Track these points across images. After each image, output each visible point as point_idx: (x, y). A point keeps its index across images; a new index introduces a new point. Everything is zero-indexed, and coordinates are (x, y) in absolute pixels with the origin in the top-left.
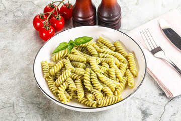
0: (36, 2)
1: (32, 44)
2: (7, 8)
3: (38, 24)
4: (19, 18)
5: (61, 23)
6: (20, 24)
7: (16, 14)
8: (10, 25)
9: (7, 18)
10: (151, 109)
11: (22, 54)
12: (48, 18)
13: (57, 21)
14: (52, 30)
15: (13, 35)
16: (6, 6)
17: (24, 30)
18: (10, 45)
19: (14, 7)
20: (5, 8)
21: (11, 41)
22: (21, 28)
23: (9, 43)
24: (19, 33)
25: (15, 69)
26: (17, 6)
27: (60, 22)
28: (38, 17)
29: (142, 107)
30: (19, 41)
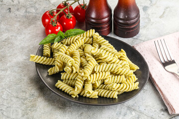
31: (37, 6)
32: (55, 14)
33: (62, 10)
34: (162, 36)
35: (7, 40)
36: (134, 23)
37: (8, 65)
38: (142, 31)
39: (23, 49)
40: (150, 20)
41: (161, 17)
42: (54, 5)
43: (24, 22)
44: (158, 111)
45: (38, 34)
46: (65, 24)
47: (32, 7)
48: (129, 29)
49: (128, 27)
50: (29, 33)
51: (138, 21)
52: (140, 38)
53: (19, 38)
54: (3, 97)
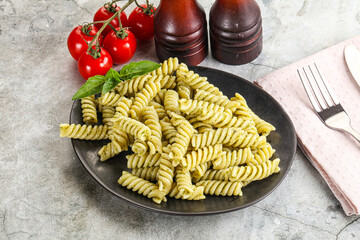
0: (81, 2)
1: (62, 88)
2: (18, 12)
3: (79, 46)
4: (41, 33)
5: (128, 45)
6: (42, 46)
7: (36, 24)
8: (20, 47)
9: (15, 33)
12: (99, 33)
13: (120, 41)
14: (106, 60)
15: (24, 69)
16: (17, 6)
17: (49, 59)
18: (16, 88)
19: (32, 10)
20: (14, 10)
21: (18, 80)
22: (44, 54)
23: (13, 84)
24: (37, 64)
25: (19, 139)
26: (40, 8)
27: (125, 43)
28: (78, 32)
29: (287, 233)
30: (36, 82)
31: (51, 14)
32: (93, 32)
34: (307, 54)
35: (6, 91)
36: (252, 36)
38: (267, 47)
39: (39, 110)
40: (279, 23)
41: (300, 14)
42: (85, 9)
43: (31, 52)
44: (322, 211)
45: (64, 74)
46: (115, 49)
47: (42, 17)
48: (244, 48)
49: (241, 45)
50: (46, 75)
51: (259, 31)
52: (266, 63)
53: (27, 87)
54: (18, 215)
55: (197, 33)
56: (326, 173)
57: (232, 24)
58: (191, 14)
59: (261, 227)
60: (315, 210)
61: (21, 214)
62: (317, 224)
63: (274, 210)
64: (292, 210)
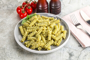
0: (19, 1)
1: (16, 20)
3: (19, 11)
4: (10, 8)
5: (31, 10)
6: (10, 11)
7: (8, 6)
8: (5, 11)
9: (4, 8)
10: (74, 53)
11: (10, 25)
12: (24, 8)
13: (29, 9)
15: (6, 16)
17: (12, 14)
18: (5, 20)
19: (7, 3)
20: (3, 3)
21: (5, 19)
22: (11, 13)
23: (4, 20)
24: (9, 15)
25: (6, 32)
26: (9, 3)
27: (30, 10)
28: (19, 7)
29: (69, 52)
31: (12, 4)
32: (23, 7)
33: (25, 5)
34: (71, 12)
35: (2, 22)
37: (6, 33)
38: (62, 11)
40: (65, 5)
41: (69, 3)
42: (20, 3)
43: (8, 12)
45: (16, 17)
47: (10, 5)
48: (57, 11)
50: (12, 17)
51: (60, 7)
52: (62, 14)
53: (7, 20)
54: (7, 49)
55: (47, 8)
56: (77, 38)
57: (55, 5)
58: (45, 3)
59: (63, 50)
60: (75, 46)
61: (8, 48)
62: (76, 49)
63: (66, 47)
64: (70, 46)
